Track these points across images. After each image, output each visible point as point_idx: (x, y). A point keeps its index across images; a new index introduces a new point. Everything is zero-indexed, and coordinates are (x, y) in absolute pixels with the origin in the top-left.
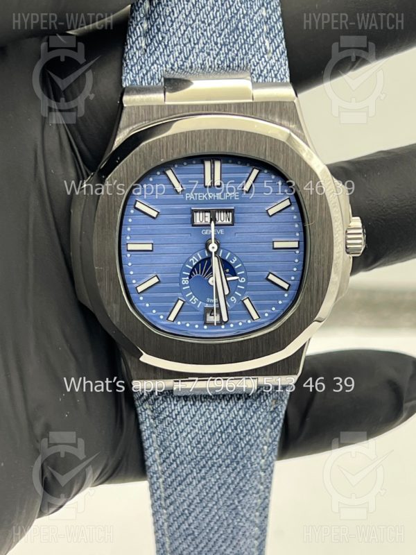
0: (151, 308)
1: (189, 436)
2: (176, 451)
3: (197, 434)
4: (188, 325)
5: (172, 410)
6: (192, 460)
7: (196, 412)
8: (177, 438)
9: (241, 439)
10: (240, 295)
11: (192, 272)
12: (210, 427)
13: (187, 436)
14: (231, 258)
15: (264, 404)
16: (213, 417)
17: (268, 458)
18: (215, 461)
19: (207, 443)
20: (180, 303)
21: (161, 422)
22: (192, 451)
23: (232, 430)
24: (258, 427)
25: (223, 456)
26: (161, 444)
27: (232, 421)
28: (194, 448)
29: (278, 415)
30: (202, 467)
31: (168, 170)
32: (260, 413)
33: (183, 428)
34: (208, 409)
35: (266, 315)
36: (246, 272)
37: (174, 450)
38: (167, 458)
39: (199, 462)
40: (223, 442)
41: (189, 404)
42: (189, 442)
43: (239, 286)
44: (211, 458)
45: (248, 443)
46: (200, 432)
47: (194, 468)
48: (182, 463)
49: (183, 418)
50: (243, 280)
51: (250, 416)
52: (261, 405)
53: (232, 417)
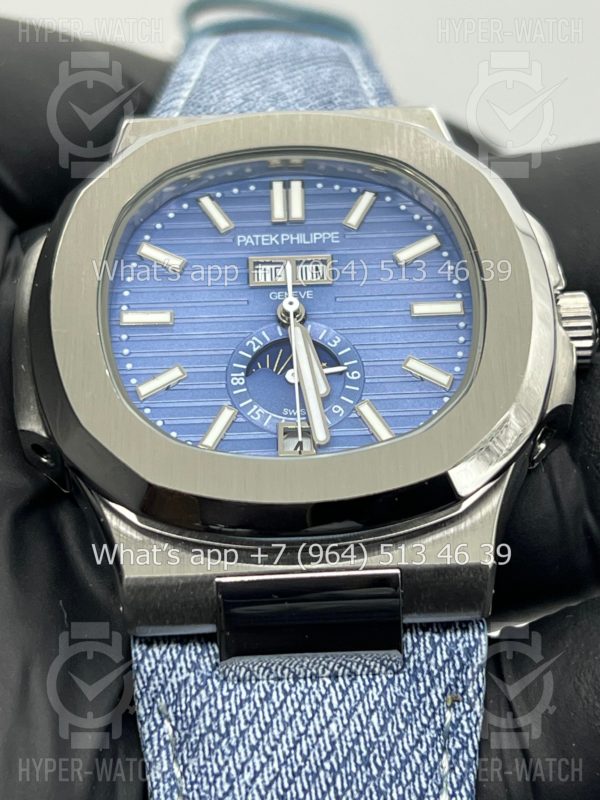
1: (259, 781)
3: (277, 775)
7: (272, 717)
10: (351, 401)
11: (251, 365)
12: (305, 759)
13: (253, 780)
14: (329, 338)
16: (311, 731)
20: (227, 415)
21: (195, 753)
23: (359, 767)
24: (418, 768)
27: (356, 742)
29: (465, 747)
31: (203, 196)
32: (419, 725)
33: (244, 759)
34: (300, 710)
36: (361, 362)
43: (347, 387)
46: (283, 771)
49: (242, 733)
50: (356, 375)
51: (396, 733)
52: (419, 702)
53: (356, 732)
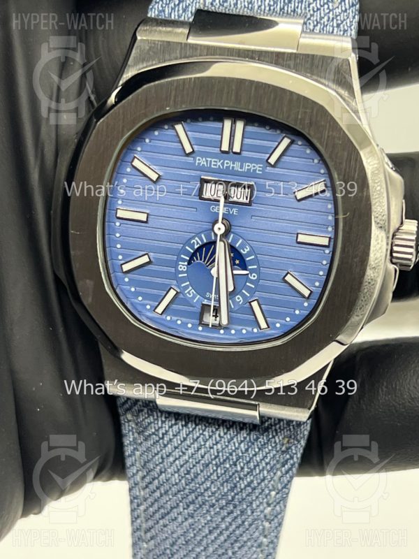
0: (137, 294)
1: (177, 462)
2: (161, 477)
3: (187, 462)
4: (179, 322)
5: (159, 428)
6: (179, 491)
7: (187, 435)
8: (163, 462)
9: (240, 478)
10: (248, 295)
11: (192, 256)
12: (203, 457)
13: (174, 461)
14: (242, 246)
15: (273, 440)
16: (207, 445)
17: (275, 506)
18: (207, 498)
19: (198, 474)
20: (172, 293)
21: (146, 440)
22: (180, 480)
23: (231, 466)
24: (263, 468)
25: (217, 495)
26: (145, 465)
27: (231, 454)
28: (182, 477)
29: (292, 458)
30: (190, 503)
31: (177, 124)
32: (267, 450)
33: (170, 451)
34: (202, 434)
35: (278, 325)
36: (259, 267)
37: (159, 476)
38: (150, 483)
39: (187, 496)
40: (218, 477)
41: (180, 424)
42: (176, 470)
43: (248, 284)
44: (202, 494)
45: (249, 485)
46: (191, 460)
47: (181, 501)
48: (166, 492)
49: (171, 440)
50: (254, 276)
51: (253, 453)
52: (269, 440)
53: (231, 449)
